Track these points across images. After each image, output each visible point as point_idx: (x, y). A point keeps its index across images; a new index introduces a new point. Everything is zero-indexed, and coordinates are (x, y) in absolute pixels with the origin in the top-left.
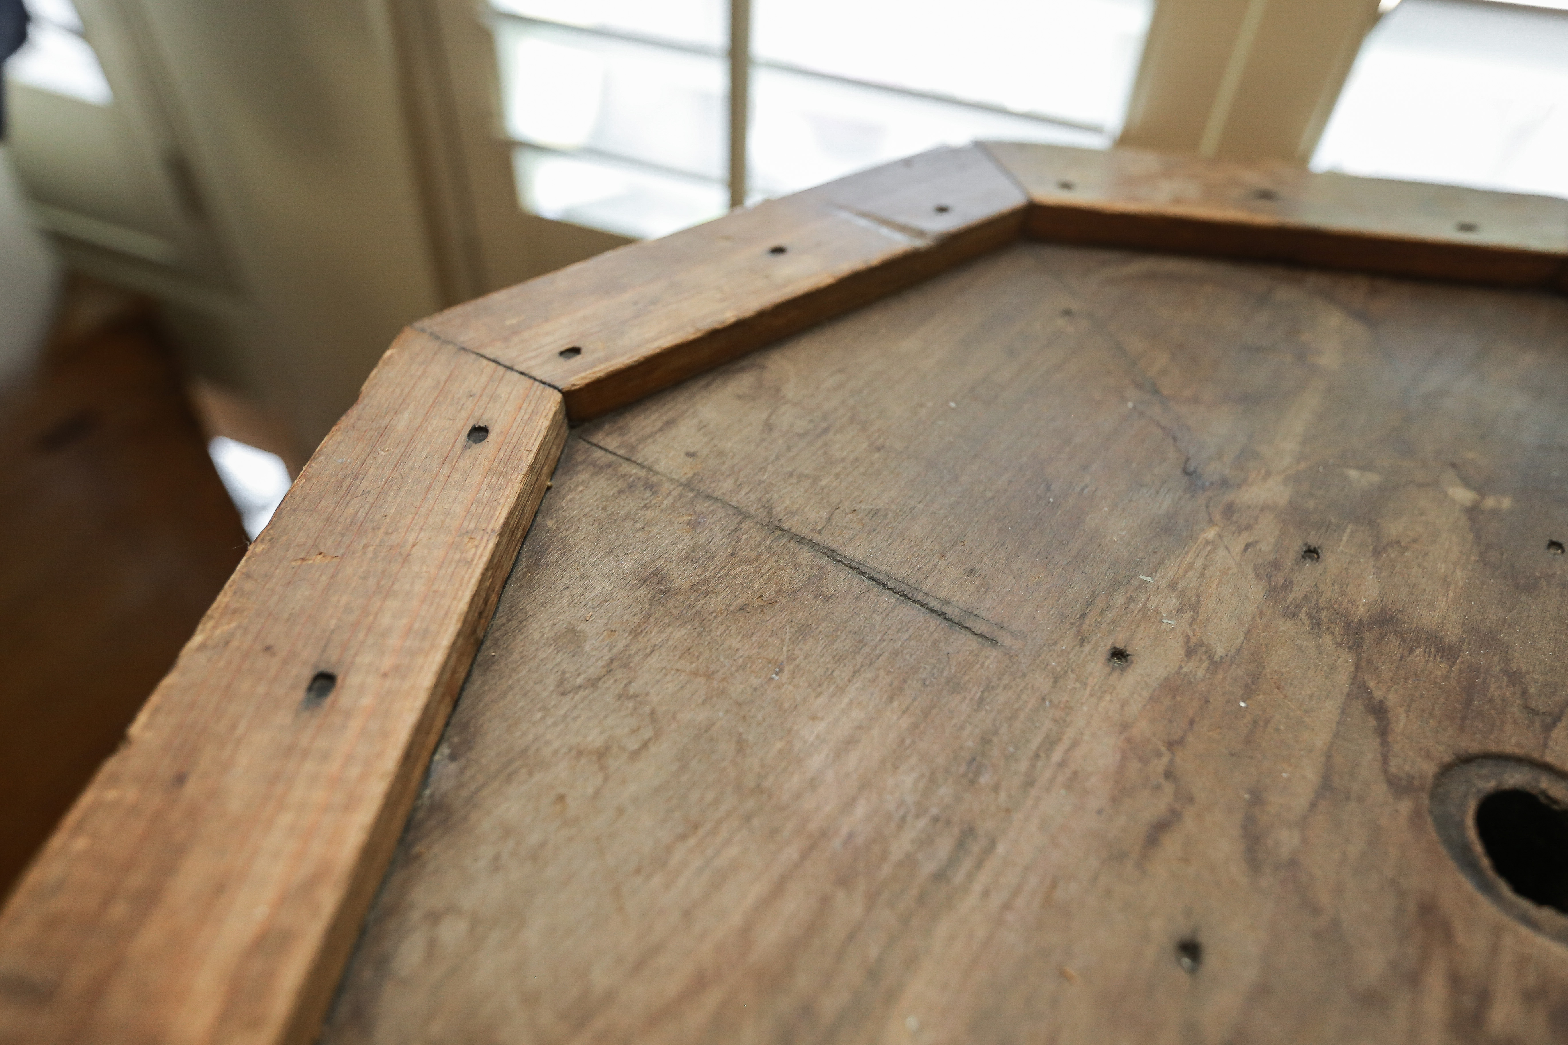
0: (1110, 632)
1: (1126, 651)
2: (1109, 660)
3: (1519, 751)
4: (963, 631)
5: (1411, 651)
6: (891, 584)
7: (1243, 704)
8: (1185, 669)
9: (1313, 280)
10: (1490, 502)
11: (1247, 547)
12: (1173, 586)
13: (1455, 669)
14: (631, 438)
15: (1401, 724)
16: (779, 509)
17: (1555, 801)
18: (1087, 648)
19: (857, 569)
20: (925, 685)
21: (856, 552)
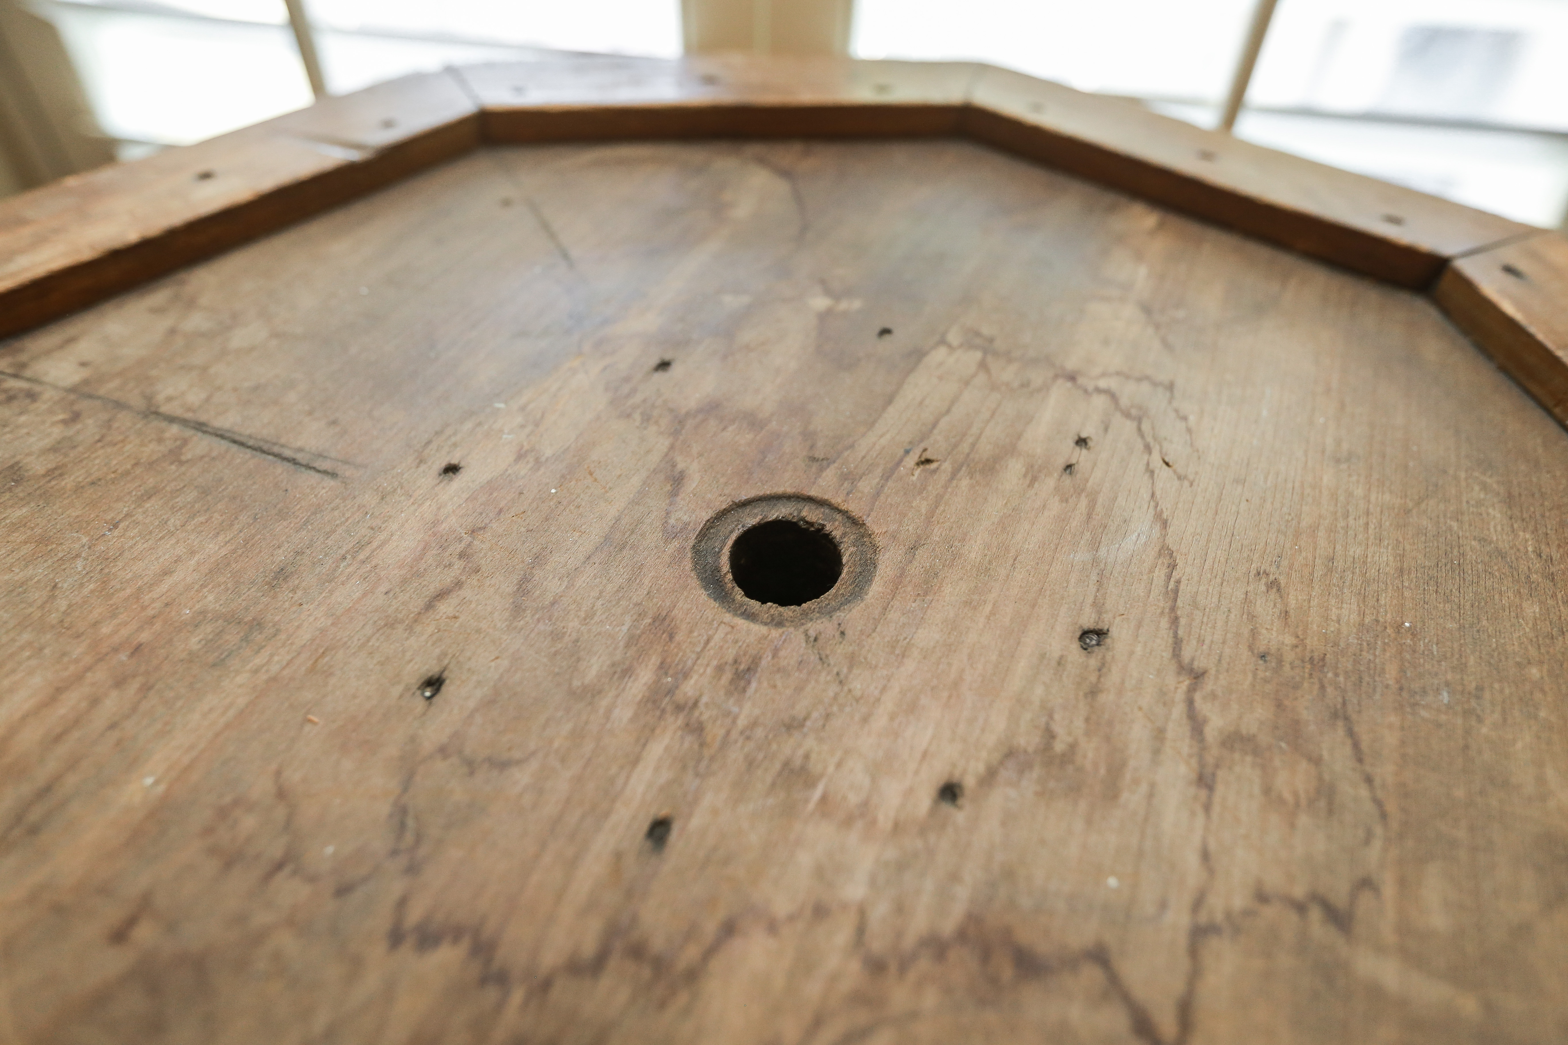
0: (449, 453)
1: (459, 465)
2: (440, 475)
3: (790, 490)
4: (309, 471)
5: (724, 429)
6: (251, 443)
7: (553, 491)
8: (510, 471)
9: (754, 149)
10: (843, 305)
11: (605, 369)
12: (523, 409)
13: (758, 438)
14: (23, 357)
15: (694, 485)
16: (160, 398)
17: (812, 524)
18: (423, 467)
19: (220, 435)
20: (255, 519)
21: (226, 421)
